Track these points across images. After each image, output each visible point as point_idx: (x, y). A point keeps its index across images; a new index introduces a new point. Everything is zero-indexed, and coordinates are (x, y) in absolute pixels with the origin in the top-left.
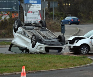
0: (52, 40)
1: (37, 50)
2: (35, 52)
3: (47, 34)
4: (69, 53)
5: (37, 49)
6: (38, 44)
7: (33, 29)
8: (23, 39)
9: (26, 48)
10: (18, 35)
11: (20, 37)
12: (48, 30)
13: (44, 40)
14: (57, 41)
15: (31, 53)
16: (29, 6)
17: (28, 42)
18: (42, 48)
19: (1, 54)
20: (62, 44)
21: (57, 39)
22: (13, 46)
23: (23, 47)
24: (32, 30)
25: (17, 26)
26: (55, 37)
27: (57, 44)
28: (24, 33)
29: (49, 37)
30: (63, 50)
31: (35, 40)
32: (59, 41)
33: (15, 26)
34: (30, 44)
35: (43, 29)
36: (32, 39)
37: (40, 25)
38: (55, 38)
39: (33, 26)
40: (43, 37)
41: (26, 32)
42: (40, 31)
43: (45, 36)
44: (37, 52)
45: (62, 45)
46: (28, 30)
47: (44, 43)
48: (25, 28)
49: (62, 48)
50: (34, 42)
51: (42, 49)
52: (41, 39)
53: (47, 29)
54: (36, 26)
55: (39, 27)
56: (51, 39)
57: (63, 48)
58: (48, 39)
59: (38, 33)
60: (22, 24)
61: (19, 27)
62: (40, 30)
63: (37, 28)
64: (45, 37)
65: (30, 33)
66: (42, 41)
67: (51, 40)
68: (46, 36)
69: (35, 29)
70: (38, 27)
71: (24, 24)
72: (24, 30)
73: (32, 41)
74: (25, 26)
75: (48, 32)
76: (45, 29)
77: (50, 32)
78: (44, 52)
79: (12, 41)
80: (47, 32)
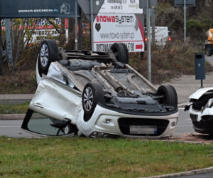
0: (139, 99)
1: (97, 127)
2: (92, 134)
3: (128, 81)
4: (193, 135)
5: (96, 123)
6: (99, 109)
7: (90, 68)
8: (60, 97)
9: (70, 121)
10: (46, 86)
11: (52, 92)
12: (133, 72)
13: (116, 99)
14: (154, 102)
15: (83, 136)
16: (97, 3)
17: (74, 105)
18: (110, 120)
19: (3, 137)
20: (167, 109)
21: (154, 95)
22: (34, 115)
23: (62, 119)
24: (87, 72)
25: (46, 59)
26: (149, 90)
27: (152, 110)
28: (66, 79)
29: (132, 92)
30: (170, 127)
31: (91, 99)
32: (160, 103)
33: (42, 59)
34: (80, 111)
35: (120, 67)
36: (83, 97)
37: (112, 56)
38: (148, 94)
39: (92, 60)
40: (117, 90)
41: (70, 75)
42: (109, 74)
43: (121, 88)
44: (98, 133)
45: (169, 112)
46: (77, 70)
47: (117, 106)
48: (68, 65)
49: (166, 122)
50: (89, 103)
51: (112, 124)
52: (109, 95)
53: (132, 69)
54: (100, 60)
55: (107, 61)
56: (138, 96)
57: (171, 121)
58: (129, 95)
59: (103, 80)
60: (60, 55)
61: (52, 63)
62: (111, 72)
63: (103, 65)
64: (120, 91)
65: (81, 78)
66: (113, 100)
67: (136, 99)
68: (124, 87)
69: (96, 69)
70: (105, 63)
71: (65, 54)
72: (65, 70)
73: (84, 103)
74: (68, 58)
75: (133, 77)
76: (125, 67)
77: (138, 75)
78: (118, 131)
79: (31, 103)
80: (129, 76)
